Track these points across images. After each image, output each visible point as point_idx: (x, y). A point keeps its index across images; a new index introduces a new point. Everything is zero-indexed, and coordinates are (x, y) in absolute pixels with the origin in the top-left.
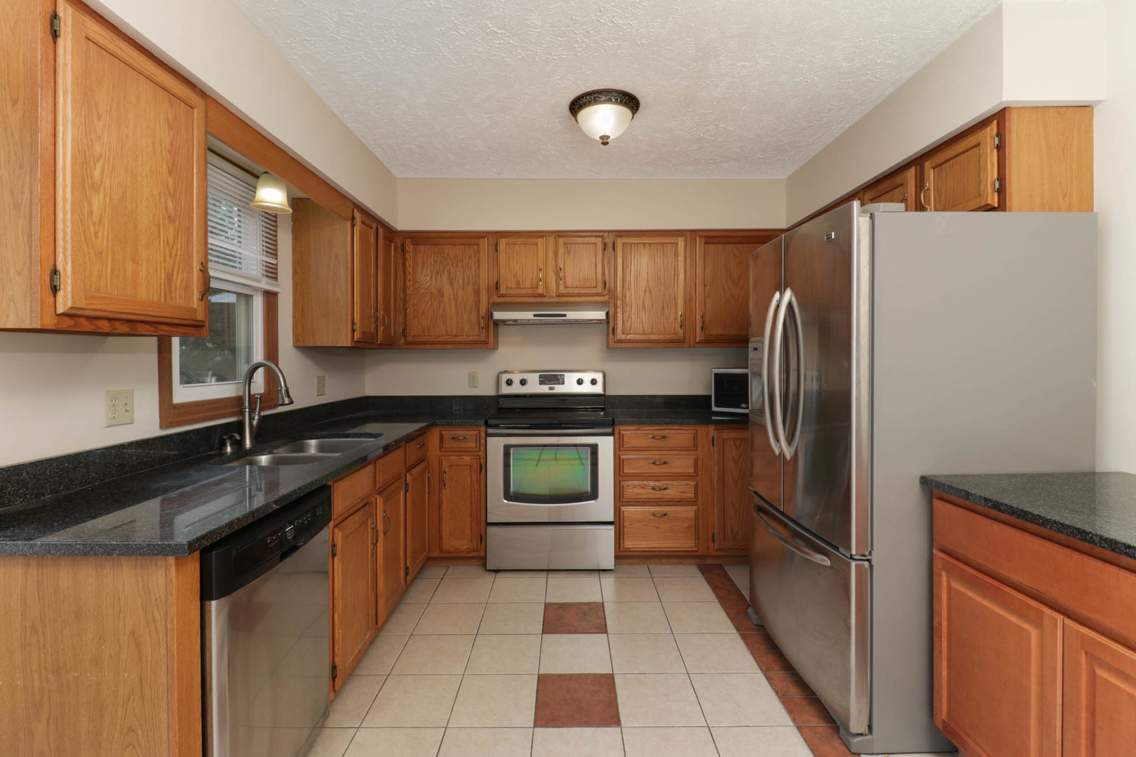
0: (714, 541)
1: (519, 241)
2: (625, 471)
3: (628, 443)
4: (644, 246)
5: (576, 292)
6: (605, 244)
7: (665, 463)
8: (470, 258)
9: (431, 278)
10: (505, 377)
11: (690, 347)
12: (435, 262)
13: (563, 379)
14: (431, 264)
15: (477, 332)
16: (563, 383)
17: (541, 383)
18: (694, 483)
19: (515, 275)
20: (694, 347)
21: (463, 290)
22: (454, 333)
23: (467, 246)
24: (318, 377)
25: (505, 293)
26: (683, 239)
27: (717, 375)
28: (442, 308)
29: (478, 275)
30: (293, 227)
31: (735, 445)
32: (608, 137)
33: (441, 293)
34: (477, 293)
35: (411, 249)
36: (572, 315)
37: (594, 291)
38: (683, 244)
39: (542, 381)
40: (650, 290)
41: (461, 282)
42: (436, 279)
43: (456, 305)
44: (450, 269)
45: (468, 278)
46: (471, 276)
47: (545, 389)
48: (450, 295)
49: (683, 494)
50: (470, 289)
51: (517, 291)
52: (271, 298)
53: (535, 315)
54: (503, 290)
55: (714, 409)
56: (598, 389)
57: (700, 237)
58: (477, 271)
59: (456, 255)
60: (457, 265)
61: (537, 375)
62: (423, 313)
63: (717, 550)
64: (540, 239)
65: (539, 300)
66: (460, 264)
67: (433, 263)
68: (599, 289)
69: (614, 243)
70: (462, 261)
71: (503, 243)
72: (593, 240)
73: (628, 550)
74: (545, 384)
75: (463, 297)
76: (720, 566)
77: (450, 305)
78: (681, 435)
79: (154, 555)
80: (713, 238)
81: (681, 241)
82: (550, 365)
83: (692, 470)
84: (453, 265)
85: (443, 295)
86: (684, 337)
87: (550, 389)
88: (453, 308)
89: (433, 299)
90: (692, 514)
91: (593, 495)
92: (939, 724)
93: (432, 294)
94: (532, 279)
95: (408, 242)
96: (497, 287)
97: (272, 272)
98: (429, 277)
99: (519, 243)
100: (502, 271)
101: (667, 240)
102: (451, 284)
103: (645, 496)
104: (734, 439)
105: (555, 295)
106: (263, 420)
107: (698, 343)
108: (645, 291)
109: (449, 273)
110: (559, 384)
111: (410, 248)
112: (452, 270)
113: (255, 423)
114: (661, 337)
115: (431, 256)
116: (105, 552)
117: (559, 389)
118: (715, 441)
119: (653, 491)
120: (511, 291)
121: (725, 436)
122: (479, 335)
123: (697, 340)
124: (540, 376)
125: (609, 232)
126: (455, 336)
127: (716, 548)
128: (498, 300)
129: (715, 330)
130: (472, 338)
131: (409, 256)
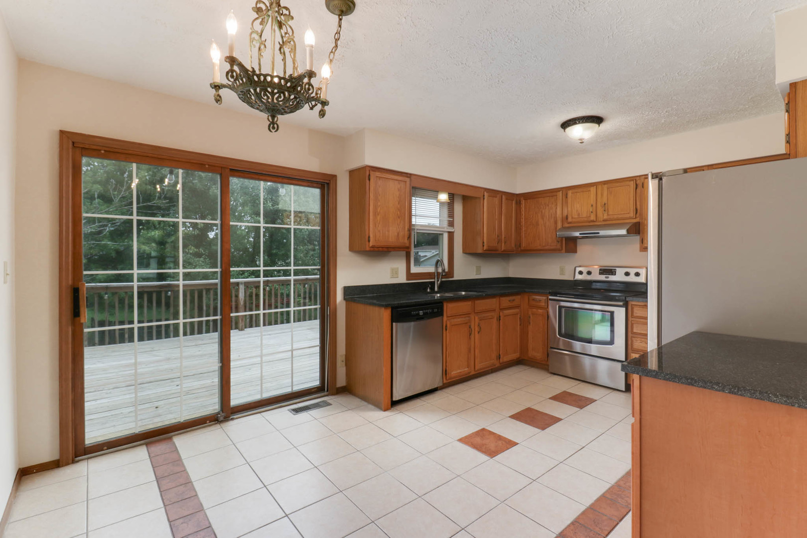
1: (579, 190)
2: (635, 331)
3: (636, 313)
5: (615, 217)
8: (552, 204)
9: (533, 216)
10: (578, 269)
12: (535, 207)
13: (615, 272)
14: (533, 208)
15: (556, 243)
16: (615, 275)
17: (600, 274)
19: (577, 211)
21: (549, 222)
22: (544, 244)
23: (551, 197)
24: (476, 267)
25: (571, 221)
28: (538, 232)
29: (556, 212)
30: (463, 203)
32: (583, 139)
34: (556, 223)
36: (602, 233)
37: (628, 216)
41: (548, 217)
42: (535, 216)
43: (545, 229)
45: (551, 215)
46: (553, 213)
47: (602, 278)
48: (542, 224)
50: (552, 220)
51: (578, 220)
52: (451, 235)
53: (580, 234)
54: (570, 220)
58: (556, 210)
59: (545, 203)
60: (546, 208)
62: (529, 235)
64: (592, 188)
65: (591, 224)
66: (547, 208)
68: (632, 214)
69: (643, 183)
70: (548, 205)
71: (570, 193)
72: (628, 183)
74: (603, 274)
75: (548, 226)
77: (542, 229)
82: (608, 262)
84: (543, 208)
85: (538, 225)
87: (606, 277)
88: (544, 231)
89: (534, 227)
91: (611, 342)
93: (533, 224)
94: (587, 212)
95: (522, 199)
96: (567, 218)
97: (451, 224)
100: (570, 209)
102: (543, 218)
105: (599, 220)
106: (442, 282)
110: (613, 275)
111: (523, 202)
112: (543, 211)
113: (439, 282)
115: (533, 205)
117: (612, 278)
120: (575, 220)
122: (557, 246)
124: (601, 270)
126: (544, 246)
128: (567, 225)
130: (553, 247)
131: (523, 206)
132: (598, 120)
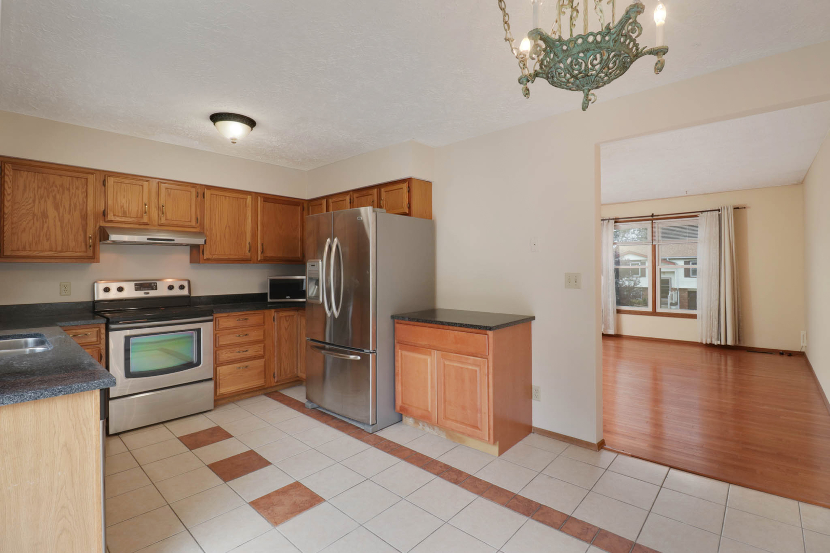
0: (274, 377)
1: (127, 181)
2: (220, 344)
3: (222, 325)
4: (225, 198)
5: (175, 224)
6: (197, 193)
7: (246, 335)
8: (77, 188)
9: (34, 201)
10: (102, 285)
11: (254, 263)
12: (38, 187)
13: (156, 286)
14: (34, 189)
15: (83, 248)
16: (156, 289)
17: (136, 289)
18: (263, 345)
19: (122, 207)
20: (257, 263)
21: (69, 214)
23: (75, 178)
25: (112, 219)
26: (250, 197)
27: (272, 281)
28: (45, 229)
29: (85, 203)
31: (286, 319)
32: (236, 139)
33: (45, 215)
34: (85, 217)
35: (11, 173)
36: (179, 240)
37: (191, 224)
38: (250, 199)
39: (137, 288)
40: (229, 226)
41: (67, 207)
42: (39, 202)
43: (62, 227)
44: (55, 195)
45: (75, 205)
46: (78, 204)
47: (141, 294)
48: (55, 217)
49: (258, 353)
50: (77, 214)
51: (123, 219)
53: (147, 239)
54: (110, 217)
55: (269, 300)
56: (185, 292)
57: (261, 197)
58: (85, 200)
59: (62, 184)
60: (63, 193)
61: (133, 284)
62: (24, 230)
63: (277, 382)
64: (145, 182)
65: (142, 227)
66: (66, 192)
67: (36, 189)
68: (193, 223)
69: (204, 194)
70: (69, 190)
71: (111, 181)
72: (189, 188)
73: (223, 394)
74: (141, 290)
75: (69, 220)
76: (276, 392)
77: (55, 225)
78: (254, 318)
79: (92, 389)
80: (268, 199)
81: (249, 198)
82: (146, 275)
83: (262, 337)
84: (58, 191)
85: (47, 217)
86: (251, 258)
87: (146, 293)
88: (58, 229)
89: (35, 219)
90: (263, 364)
91: (198, 363)
92: (398, 408)
93: (34, 215)
94: (138, 211)
95: (8, 166)
96: (104, 214)
98: (31, 200)
99: (125, 182)
100: (110, 202)
101: (241, 196)
102: (57, 208)
103: (234, 358)
104: (286, 316)
105: (156, 224)
107: (259, 261)
108: (226, 227)
109: (55, 197)
110: (152, 289)
111: (9, 172)
112: (58, 196)
114: (236, 257)
115: (34, 182)
116: (53, 394)
117: (152, 294)
118: (275, 318)
119: (239, 354)
120: (118, 219)
121: (281, 315)
122: (86, 252)
123: (259, 259)
124: (136, 285)
125: (201, 185)
126: (61, 252)
127: (275, 381)
128: (105, 224)
129: (270, 253)
130: (78, 254)
131: (8, 179)
132: (251, 123)
